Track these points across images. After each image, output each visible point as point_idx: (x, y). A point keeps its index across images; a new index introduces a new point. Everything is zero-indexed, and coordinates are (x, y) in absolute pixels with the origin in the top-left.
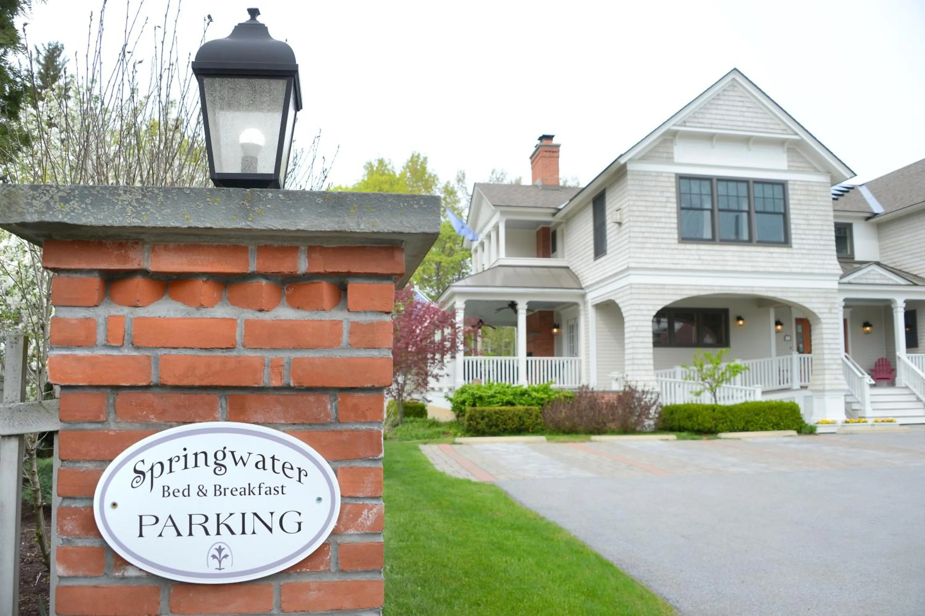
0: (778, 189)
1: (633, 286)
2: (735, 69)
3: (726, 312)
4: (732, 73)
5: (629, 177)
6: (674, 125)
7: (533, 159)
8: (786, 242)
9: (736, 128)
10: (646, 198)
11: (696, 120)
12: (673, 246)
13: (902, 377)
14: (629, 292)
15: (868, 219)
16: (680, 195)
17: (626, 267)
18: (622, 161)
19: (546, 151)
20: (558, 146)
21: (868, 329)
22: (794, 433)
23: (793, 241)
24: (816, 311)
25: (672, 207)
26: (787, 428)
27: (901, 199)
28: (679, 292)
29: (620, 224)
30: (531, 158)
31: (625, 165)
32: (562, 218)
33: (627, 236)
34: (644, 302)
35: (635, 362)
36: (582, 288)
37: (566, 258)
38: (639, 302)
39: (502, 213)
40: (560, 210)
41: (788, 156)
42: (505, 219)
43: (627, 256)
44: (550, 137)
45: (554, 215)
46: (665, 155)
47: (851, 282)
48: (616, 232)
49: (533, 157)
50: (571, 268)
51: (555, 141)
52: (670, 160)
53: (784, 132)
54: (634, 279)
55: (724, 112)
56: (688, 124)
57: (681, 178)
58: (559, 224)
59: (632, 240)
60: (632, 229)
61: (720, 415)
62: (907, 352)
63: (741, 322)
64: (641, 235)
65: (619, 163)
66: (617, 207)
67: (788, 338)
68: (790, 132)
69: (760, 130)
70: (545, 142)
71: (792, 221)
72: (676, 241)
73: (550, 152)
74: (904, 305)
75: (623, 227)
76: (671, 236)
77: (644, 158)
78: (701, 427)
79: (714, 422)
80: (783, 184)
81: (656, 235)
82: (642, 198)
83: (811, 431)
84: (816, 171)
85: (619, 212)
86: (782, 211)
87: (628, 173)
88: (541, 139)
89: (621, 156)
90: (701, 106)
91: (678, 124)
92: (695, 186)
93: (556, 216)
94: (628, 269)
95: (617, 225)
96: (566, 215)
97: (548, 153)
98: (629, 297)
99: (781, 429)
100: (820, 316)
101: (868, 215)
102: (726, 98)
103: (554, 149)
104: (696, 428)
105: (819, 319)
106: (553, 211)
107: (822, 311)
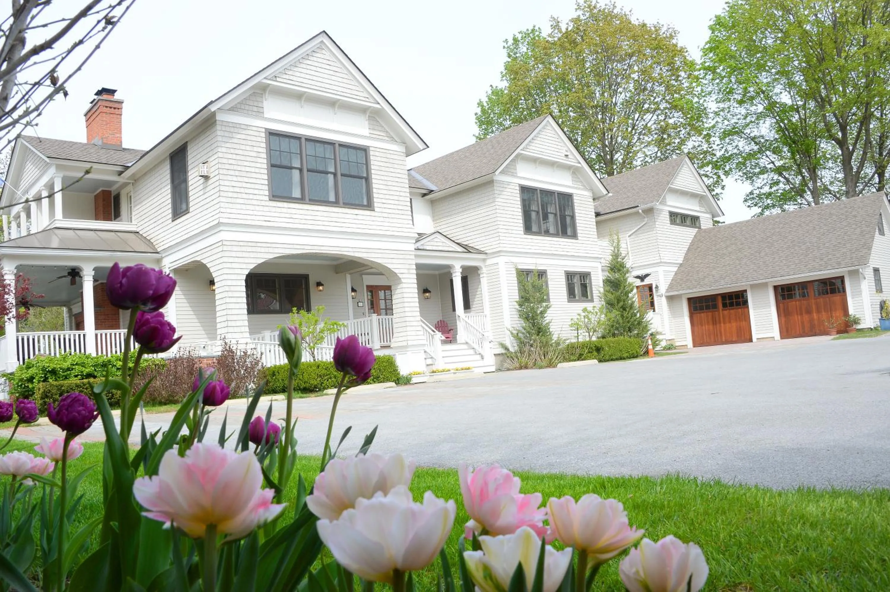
0: (361, 154)
1: (225, 243)
2: (324, 31)
3: (305, 278)
4: (320, 35)
5: (218, 127)
6: (265, 78)
7: (88, 116)
8: (369, 206)
9: (324, 90)
10: (237, 152)
11: (285, 76)
12: (263, 203)
13: (462, 334)
14: (220, 249)
15: (424, 195)
16: (270, 150)
17: (216, 222)
18: (213, 108)
19: (107, 107)
20: (121, 102)
21: (427, 294)
22: (393, 384)
23: (376, 205)
24: (396, 271)
25: (262, 163)
26: (386, 380)
27: (452, 179)
28: (271, 250)
29: (206, 178)
30: (85, 115)
31: (214, 114)
32: (129, 178)
33: (217, 189)
34: (236, 260)
35: (230, 324)
36: (158, 253)
37: (134, 222)
38: (231, 260)
39: (59, 168)
40: (128, 167)
41: (369, 124)
42: (62, 175)
43: (217, 211)
44: (112, 92)
45: (120, 173)
46: (255, 109)
47: (420, 248)
48: (201, 187)
49: (89, 114)
50: (141, 233)
51: (117, 96)
52: (259, 114)
53: (367, 100)
54: (224, 236)
55: (313, 73)
56: (278, 79)
57: (272, 134)
58: (125, 185)
59: (222, 194)
60: (222, 183)
61: (324, 371)
62: (465, 313)
63: (321, 288)
64: (232, 189)
65: (210, 110)
66: (203, 159)
67: (360, 304)
68: (372, 101)
69: (345, 95)
70: (105, 97)
71: (374, 186)
72: (267, 198)
73: (111, 108)
74: (461, 270)
75: (210, 182)
76: (261, 192)
77: (233, 109)
78: (307, 385)
79: (319, 379)
80: (365, 150)
81: (247, 191)
82: (232, 151)
83: (408, 381)
84: (393, 140)
85: (206, 165)
86: (365, 175)
87: (218, 122)
88: (99, 93)
89: (211, 103)
90: (291, 63)
91: (269, 78)
92: (285, 144)
93: (122, 175)
94: (219, 224)
95: (202, 180)
96: (134, 175)
97: (108, 109)
98: (219, 255)
99: (381, 382)
100: (400, 276)
101: (425, 192)
102: (315, 59)
103: (116, 105)
104: (303, 386)
105: (400, 279)
106: (119, 169)
107: (402, 271)
